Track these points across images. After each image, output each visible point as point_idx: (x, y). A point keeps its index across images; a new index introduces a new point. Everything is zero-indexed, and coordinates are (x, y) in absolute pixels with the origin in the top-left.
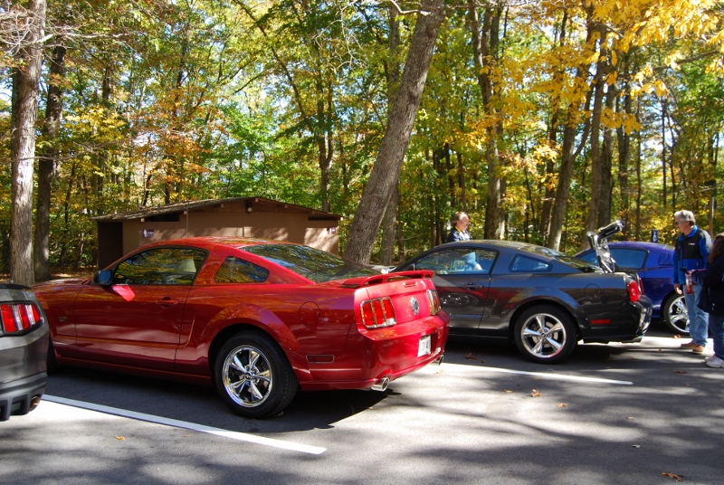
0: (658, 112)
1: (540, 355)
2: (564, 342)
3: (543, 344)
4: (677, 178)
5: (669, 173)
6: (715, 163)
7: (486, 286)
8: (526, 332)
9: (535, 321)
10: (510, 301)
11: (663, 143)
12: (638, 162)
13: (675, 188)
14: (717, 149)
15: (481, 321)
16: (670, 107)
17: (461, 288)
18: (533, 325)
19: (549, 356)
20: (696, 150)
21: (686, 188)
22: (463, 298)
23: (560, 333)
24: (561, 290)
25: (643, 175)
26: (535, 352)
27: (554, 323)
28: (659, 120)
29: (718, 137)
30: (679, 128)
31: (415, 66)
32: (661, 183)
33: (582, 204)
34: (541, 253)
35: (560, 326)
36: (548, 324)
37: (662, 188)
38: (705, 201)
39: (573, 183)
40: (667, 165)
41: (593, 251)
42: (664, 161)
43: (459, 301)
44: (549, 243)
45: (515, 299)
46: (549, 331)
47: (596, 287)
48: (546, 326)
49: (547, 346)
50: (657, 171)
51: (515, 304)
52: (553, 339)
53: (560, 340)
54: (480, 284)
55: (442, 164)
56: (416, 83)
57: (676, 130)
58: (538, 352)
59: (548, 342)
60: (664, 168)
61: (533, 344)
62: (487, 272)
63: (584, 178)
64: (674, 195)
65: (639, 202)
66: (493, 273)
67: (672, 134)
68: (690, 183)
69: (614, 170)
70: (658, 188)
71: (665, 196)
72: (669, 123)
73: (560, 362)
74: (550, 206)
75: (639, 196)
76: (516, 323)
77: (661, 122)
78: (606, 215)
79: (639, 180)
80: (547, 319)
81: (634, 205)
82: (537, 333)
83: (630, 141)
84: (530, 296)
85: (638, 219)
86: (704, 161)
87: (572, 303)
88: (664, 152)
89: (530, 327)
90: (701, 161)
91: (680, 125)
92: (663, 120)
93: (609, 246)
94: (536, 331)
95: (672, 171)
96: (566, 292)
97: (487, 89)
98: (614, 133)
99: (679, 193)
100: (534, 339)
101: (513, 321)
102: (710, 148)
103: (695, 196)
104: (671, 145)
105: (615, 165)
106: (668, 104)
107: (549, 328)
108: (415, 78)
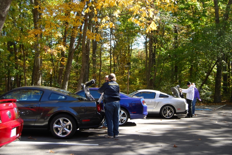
0: (109, 32)
1: (61, 136)
2: (71, 130)
3: (63, 131)
4: (116, 61)
5: (112, 59)
6: (130, 56)
7: (38, 106)
8: (56, 126)
9: (59, 121)
10: (48, 113)
11: (110, 46)
12: (101, 54)
13: (114, 65)
14: (132, 50)
15: (35, 122)
16: (114, 31)
17: (27, 107)
18: (58, 123)
19: (65, 136)
20: (123, 50)
21: (119, 65)
22: (26, 112)
23: (70, 126)
24: (71, 108)
25: (103, 59)
26: (59, 134)
27: (67, 121)
28: (109, 36)
29: (132, 45)
30: (117, 40)
31: (4, 3)
32: (109, 63)
33: (77, 70)
34: (60, 91)
35: (69, 123)
36: (65, 122)
37: (110, 65)
38: (126, 71)
39: (73, 61)
40: (112, 55)
41: (83, 91)
42: (111, 54)
43: (24, 113)
44: (63, 87)
45: (50, 112)
46: (65, 125)
47: (84, 106)
48: (64, 123)
49: (64, 131)
50: (108, 58)
51: (50, 114)
52: (67, 128)
53: (69, 129)
54: (36, 105)
55: (11, 48)
56: (4, 11)
57: (116, 41)
58: (61, 134)
59: (65, 130)
60: (111, 56)
61: (58, 131)
62: (39, 100)
63: (77, 59)
64: (114, 68)
65: (100, 71)
66: (41, 101)
67: (114, 42)
68: (121, 63)
69: (90, 56)
70: (108, 65)
71: (111, 68)
72: (113, 37)
73: (70, 138)
74: (62, 70)
75: (101, 68)
76: (51, 122)
77: (110, 37)
78: (87, 76)
79: (101, 61)
80: (64, 120)
81: (98, 72)
82: (60, 126)
83: (97, 44)
84: (57, 110)
85: (100, 78)
86: (126, 55)
87: (75, 113)
88: (111, 49)
89: (57, 124)
90: (125, 54)
91: (117, 39)
92: (111, 36)
93: (90, 89)
94: (60, 125)
95: (114, 58)
96: (72, 108)
97: (36, 16)
98: (91, 41)
99: (116, 67)
100: (59, 129)
101: (49, 122)
102: (129, 49)
103: (122, 69)
104: (114, 46)
105: (91, 54)
106: (113, 29)
107: (65, 124)
108: (4, 8)
